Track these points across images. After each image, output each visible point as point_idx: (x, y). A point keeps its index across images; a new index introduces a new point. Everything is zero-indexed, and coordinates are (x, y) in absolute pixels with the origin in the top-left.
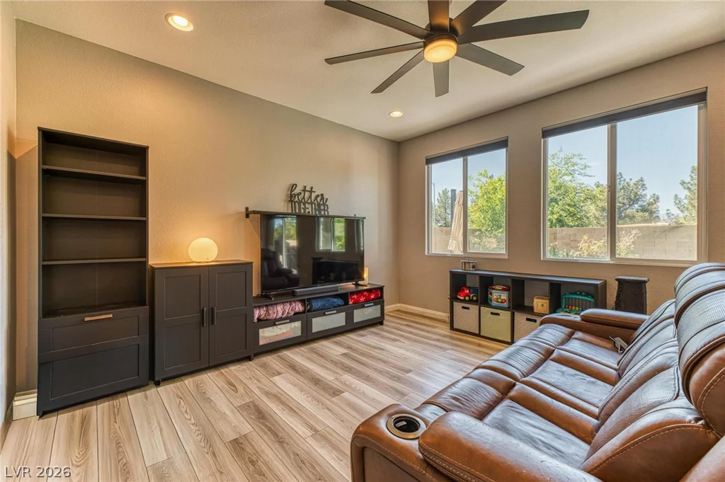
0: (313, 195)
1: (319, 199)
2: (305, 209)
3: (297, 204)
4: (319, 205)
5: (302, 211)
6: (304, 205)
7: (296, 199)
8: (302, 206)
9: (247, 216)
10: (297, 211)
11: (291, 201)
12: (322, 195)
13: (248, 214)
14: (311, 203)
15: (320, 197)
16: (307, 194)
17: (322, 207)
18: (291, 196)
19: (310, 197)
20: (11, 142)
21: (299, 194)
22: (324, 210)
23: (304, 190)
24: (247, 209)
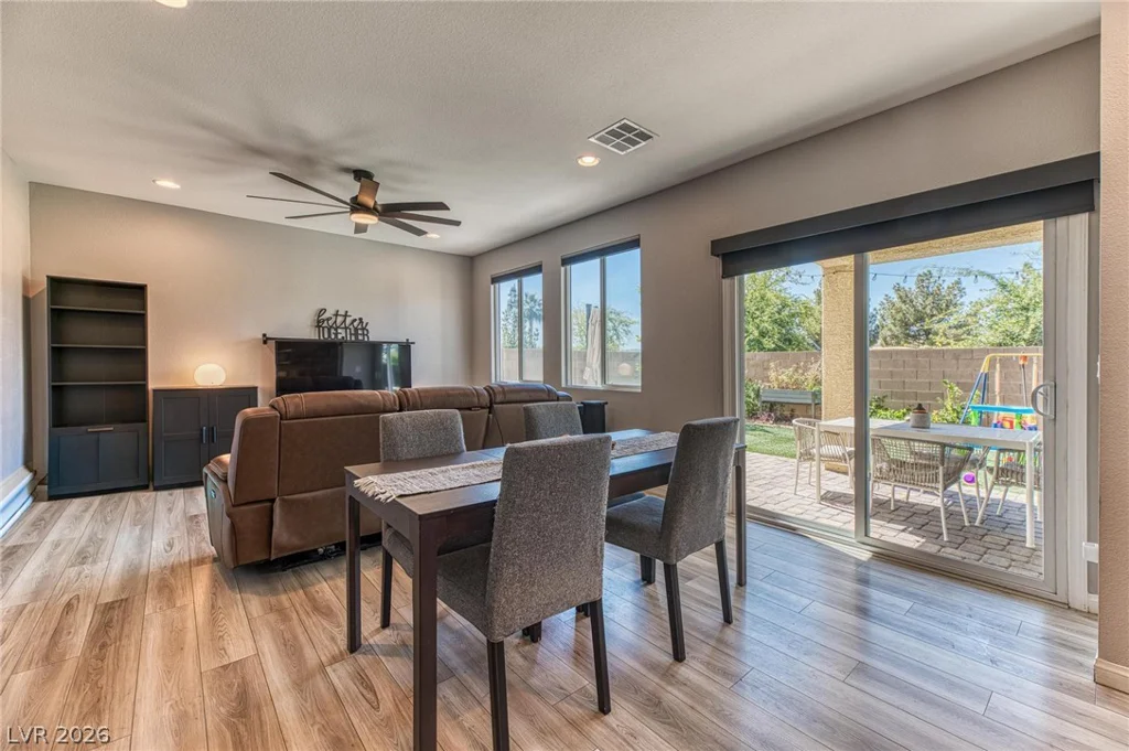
0: (348, 320)
1: (355, 324)
2: (336, 334)
3: (326, 330)
4: (356, 329)
5: (333, 336)
6: (336, 330)
7: (325, 324)
8: (333, 331)
9: (265, 342)
10: (326, 336)
11: (318, 326)
12: (361, 319)
13: (266, 339)
14: (346, 328)
15: (358, 321)
16: (340, 319)
17: (360, 332)
18: (319, 322)
19: (345, 321)
20: (26, 286)
21: (328, 319)
22: (363, 334)
23: (337, 315)
24: (264, 335)
